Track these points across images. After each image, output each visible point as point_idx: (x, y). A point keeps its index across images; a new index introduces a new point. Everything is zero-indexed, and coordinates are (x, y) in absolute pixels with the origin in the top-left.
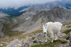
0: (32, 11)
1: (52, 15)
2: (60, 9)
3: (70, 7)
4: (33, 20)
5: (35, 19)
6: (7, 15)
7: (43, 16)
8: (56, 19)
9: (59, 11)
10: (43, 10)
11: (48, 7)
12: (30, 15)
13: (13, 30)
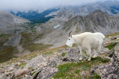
0: (63, 16)
1: (91, 22)
2: (103, 13)
3: (116, 11)
4: (64, 29)
5: (67, 28)
6: (28, 21)
7: (78, 23)
8: (97, 28)
9: (100, 16)
10: (78, 14)
11: (85, 11)
12: (60, 22)
13: (36, 42)
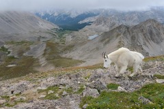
0: (103, 23)
2: (159, 24)
4: (102, 41)
6: (56, 27)
7: (122, 35)
9: (154, 28)
